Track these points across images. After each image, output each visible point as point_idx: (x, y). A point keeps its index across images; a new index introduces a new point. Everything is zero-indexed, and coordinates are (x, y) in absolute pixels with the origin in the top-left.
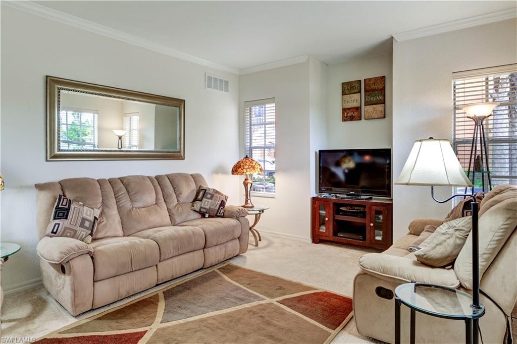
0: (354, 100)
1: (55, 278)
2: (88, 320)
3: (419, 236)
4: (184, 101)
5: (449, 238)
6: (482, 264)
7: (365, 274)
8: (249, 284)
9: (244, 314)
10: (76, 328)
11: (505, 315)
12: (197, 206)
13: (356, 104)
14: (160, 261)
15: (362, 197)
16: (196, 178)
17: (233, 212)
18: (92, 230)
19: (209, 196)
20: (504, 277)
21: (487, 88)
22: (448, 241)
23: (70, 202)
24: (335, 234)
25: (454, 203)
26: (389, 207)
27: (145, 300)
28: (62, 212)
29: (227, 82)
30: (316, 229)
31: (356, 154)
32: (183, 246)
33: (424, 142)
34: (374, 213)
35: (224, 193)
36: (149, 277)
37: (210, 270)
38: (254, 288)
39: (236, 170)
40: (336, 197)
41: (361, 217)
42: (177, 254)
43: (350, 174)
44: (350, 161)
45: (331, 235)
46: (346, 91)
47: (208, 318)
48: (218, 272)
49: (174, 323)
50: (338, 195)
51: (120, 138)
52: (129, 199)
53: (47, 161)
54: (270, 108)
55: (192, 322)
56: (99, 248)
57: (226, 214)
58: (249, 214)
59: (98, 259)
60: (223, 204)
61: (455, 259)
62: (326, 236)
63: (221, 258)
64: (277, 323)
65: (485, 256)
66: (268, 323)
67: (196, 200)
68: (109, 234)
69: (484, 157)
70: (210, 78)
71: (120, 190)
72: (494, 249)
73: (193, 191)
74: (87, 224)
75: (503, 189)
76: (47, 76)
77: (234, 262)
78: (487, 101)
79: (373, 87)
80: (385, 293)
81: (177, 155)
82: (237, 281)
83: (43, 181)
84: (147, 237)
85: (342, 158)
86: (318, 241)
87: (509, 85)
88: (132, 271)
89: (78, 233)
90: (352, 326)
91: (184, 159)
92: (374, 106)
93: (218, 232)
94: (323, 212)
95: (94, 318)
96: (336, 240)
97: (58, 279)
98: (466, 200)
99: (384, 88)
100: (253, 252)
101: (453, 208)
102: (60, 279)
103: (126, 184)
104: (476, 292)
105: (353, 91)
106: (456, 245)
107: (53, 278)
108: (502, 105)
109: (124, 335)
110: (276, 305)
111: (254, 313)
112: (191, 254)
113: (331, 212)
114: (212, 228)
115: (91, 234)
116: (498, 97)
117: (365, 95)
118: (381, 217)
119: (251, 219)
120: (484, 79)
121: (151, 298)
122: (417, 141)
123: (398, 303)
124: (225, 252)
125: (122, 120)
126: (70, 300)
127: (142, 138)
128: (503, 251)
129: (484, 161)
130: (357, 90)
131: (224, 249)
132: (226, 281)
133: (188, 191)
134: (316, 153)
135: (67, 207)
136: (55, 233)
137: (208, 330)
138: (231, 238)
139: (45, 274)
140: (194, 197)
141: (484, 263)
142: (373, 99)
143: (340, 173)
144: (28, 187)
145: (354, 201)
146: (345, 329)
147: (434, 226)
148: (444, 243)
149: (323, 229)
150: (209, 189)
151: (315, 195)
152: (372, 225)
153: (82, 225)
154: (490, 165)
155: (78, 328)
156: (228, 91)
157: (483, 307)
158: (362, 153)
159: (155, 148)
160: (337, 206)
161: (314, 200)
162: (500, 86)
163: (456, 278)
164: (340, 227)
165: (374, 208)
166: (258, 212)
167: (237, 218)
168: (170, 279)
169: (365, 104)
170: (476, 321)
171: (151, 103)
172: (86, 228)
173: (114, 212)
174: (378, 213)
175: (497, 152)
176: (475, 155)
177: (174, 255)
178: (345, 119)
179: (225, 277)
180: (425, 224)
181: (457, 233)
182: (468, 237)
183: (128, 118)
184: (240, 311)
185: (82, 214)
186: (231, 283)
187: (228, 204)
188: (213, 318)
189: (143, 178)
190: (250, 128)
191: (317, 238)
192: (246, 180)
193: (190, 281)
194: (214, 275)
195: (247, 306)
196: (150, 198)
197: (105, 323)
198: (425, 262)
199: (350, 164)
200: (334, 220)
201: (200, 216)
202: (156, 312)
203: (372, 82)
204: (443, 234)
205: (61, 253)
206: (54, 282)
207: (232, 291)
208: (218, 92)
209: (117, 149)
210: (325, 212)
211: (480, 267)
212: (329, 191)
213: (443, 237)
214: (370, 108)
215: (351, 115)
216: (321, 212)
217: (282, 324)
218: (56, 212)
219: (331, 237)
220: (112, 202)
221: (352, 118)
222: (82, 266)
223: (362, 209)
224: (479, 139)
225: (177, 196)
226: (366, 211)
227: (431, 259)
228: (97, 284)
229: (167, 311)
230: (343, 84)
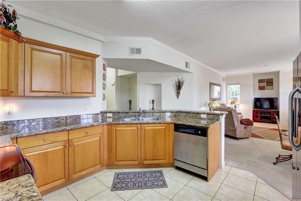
13: (263, 86)
24: (261, 119)
26: (278, 112)
30: (255, 118)
46: (260, 82)
54: (238, 86)
62: (258, 120)
86: (255, 121)
99: (272, 82)
117: (266, 83)
130: (263, 82)
142: (269, 84)
145: (267, 111)
151: (253, 110)
152: (273, 117)
156: (225, 81)
165: (274, 112)
178: (260, 89)
192: (235, 105)
200: (261, 116)
203: (269, 80)
212: (258, 108)
214: (268, 87)
216: (255, 114)
226: (271, 113)
230: (259, 80)
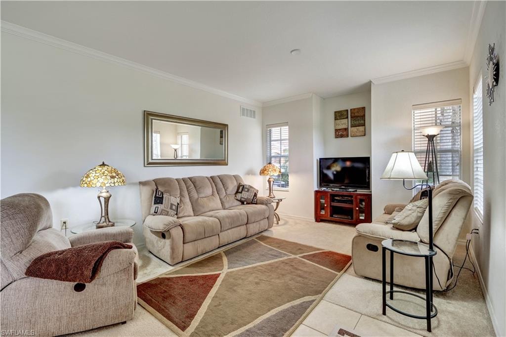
0: (344, 123)
1: (157, 242)
2: (181, 268)
3: (391, 214)
4: (227, 125)
5: (413, 213)
6: (435, 227)
7: (360, 236)
8: (279, 247)
9: (280, 264)
10: (175, 272)
11: (449, 258)
12: (239, 196)
13: (344, 126)
14: (221, 232)
15: (350, 190)
16: (236, 177)
17: (263, 201)
18: (177, 212)
19: (246, 190)
20: (448, 235)
21: (436, 112)
22: (413, 214)
23: (162, 193)
24: (331, 216)
25: (414, 193)
26: (369, 197)
27: (213, 256)
28: (159, 200)
29: (254, 112)
30: (318, 212)
31: (340, 161)
32: (235, 222)
33: (399, 153)
34: (358, 200)
35: (256, 188)
36: (214, 242)
37: (250, 239)
38: (282, 249)
39: (263, 172)
40: (332, 190)
41: (349, 204)
42: (231, 227)
43: (337, 175)
44: (336, 166)
45: (329, 216)
46: (338, 118)
47: (258, 266)
48: (256, 239)
49: (237, 269)
50: (333, 189)
51: (175, 150)
52: (195, 191)
53: (145, 166)
54: (285, 129)
55: (248, 268)
56: (185, 222)
57: (258, 202)
58: (273, 202)
59: (186, 229)
60: (255, 195)
61: (417, 226)
62: (325, 217)
63: (257, 231)
64: (302, 269)
65: (436, 222)
66: (296, 269)
67: (237, 192)
68: (185, 214)
69: (434, 162)
70: (243, 109)
71: (190, 186)
72: (442, 218)
73: (235, 186)
74: (174, 207)
75: (447, 182)
76: (145, 111)
77: (265, 234)
78: (436, 125)
79: (356, 114)
80: (372, 248)
81: (222, 162)
82: (270, 245)
83: (143, 179)
84: (211, 216)
85: (332, 164)
86: (319, 220)
87: (451, 111)
88: (205, 238)
89: (169, 213)
90: (351, 270)
91: (227, 165)
92: (357, 128)
93: (255, 214)
94: (323, 201)
95: (184, 267)
96: (332, 220)
97: (159, 243)
98: (422, 191)
99: (364, 115)
100: (275, 228)
101: (413, 196)
102: (161, 242)
103: (193, 182)
104: (431, 245)
105: (342, 117)
106: (418, 217)
107: (155, 242)
108: (446, 127)
109: (207, 275)
110: (299, 259)
111: (287, 263)
112: (239, 228)
113: (329, 200)
114: (251, 211)
115: (177, 214)
116: (444, 119)
117: (351, 120)
118: (364, 204)
119: (274, 205)
120: (434, 110)
121: (216, 255)
122: (394, 153)
123: (384, 249)
124: (259, 227)
125: (176, 137)
126: (169, 255)
127: (191, 151)
128: (447, 220)
129: (435, 165)
130: (345, 117)
131: (258, 225)
132: (263, 245)
133: (232, 187)
134: (317, 160)
135: (161, 196)
136: (156, 213)
137: (259, 273)
138: (263, 217)
139: (147, 240)
140: (236, 191)
141: (436, 227)
142: (357, 123)
143: (330, 174)
144: (134, 184)
145: (345, 193)
146: (347, 272)
147: (401, 208)
148: (411, 216)
149: (323, 212)
150: (246, 185)
151: (317, 189)
152: (357, 209)
153: (171, 208)
154: (438, 168)
155: (176, 272)
156: (255, 118)
157: (435, 251)
158: (344, 160)
159: (201, 157)
160: (333, 197)
161: (317, 192)
162: (445, 112)
163: (418, 237)
164: (335, 211)
165: (359, 197)
166: (277, 201)
167: (266, 205)
168: (226, 244)
169: (351, 125)
170: (431, 258)
171: (198, 125)
172: (173, 210)
173: (187, 200)
174: (361, 201)
175: (443, 159)
176: (428, 161)
177: (229, 228)
178: (337, 136)
179: (261, 243)
180: (395, 207)
181: (418, 209)
182: (426, 212)
183: (180, 136)
184: (277, 262)
185: (171, 201)
186: (267, 247)
187: (259, 195)
188: (260, 266)
189: (203, 177)
190: (270, 143)
191: (319, 219)
192: (269, 179)
193: (239, 245)
194: (254, 242)
195: (281, 259)
196: (208, 191)
197: (193, 269)
198: (398, 227)
199: (337, 168)
200: (331, 206)
201: (241, 203)
202: (223, 263)
203: (356, 111)
204: (410, 210)
205: (165, 224)
206: (156, 245)
207: (268, 251)
208: (249, 118)
209: (174, 158)
210: (324, 201)
211: (433, 229)
212: (327, 186)
213: (410, 212)
214: (355, 129)
215: (341, 134)
216: (321, 200)
217: (305, 269)
218: (155, 199)
219: (329, 218)
220: (186, 194)
221: (342, 136)
222: (177, 233)
223: (350, 198)
224: (431, 150)
225: (225, 190)
226: (353, 200)
227: (402, 225)
228: (185, 245)
229: (230, 262)
230: (335, 112)
